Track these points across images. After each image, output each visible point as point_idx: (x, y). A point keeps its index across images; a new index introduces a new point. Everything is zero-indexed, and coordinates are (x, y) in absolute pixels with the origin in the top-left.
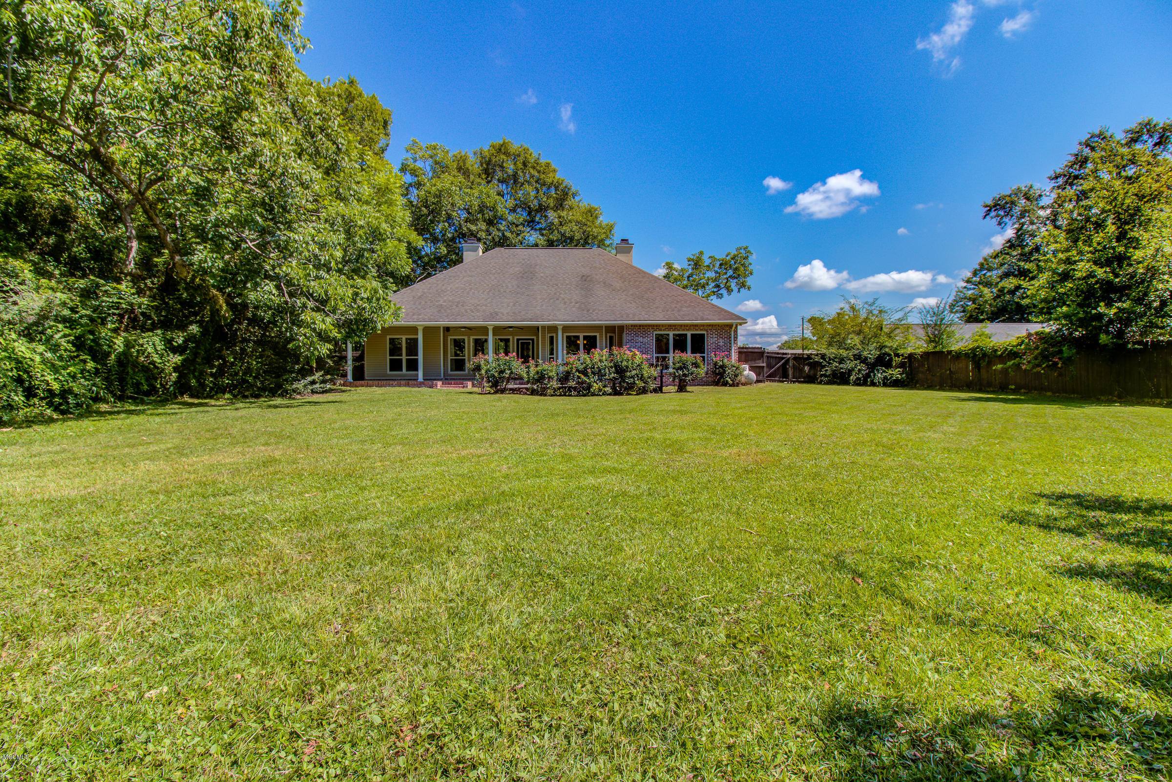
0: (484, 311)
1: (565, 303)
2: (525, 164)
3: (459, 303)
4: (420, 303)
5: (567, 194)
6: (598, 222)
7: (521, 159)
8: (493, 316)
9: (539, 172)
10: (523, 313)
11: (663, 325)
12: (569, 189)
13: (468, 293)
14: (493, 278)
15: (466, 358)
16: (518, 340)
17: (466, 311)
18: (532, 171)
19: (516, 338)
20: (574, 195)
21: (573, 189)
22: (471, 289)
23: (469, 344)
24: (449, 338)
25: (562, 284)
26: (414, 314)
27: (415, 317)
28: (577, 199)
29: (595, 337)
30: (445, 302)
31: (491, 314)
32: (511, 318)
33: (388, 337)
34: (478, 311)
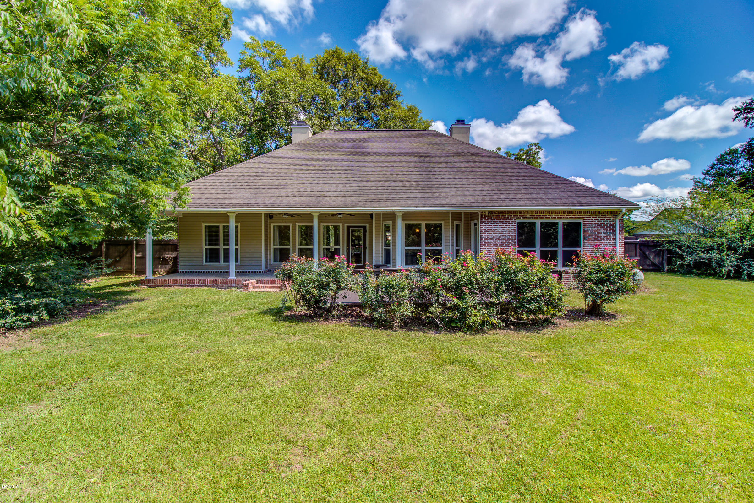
0: (308, 195)
1: (404, 186)
2: (354, 68)
3: (279, 185)
4: (235, 186)
5: (392, 94)
6: (419, 118)
7: (351, 62)
8: (317, 201)
9: (367, 74)
10: (355, 197)
11: (528, 212)
12: (393, 90)
13: (292, 175)
14: (321, 159)
15: (291, 247)
16: (348, 227)
17: (287, 195)
18: (360, 73)
19: (346, 225)
20: (398, 96)
21: (396, 91)
22: (296, 170)
23: (294, 232)
24: (273, 225)
25: (398, 165)
26: (224, 199)
27: (225, 201)
28: (400, 99)
29: (440, 225)
30: (263, 184)
31: (316, 198)
32: (340, 204)
33: (204, 224)
34: (301, 195)
